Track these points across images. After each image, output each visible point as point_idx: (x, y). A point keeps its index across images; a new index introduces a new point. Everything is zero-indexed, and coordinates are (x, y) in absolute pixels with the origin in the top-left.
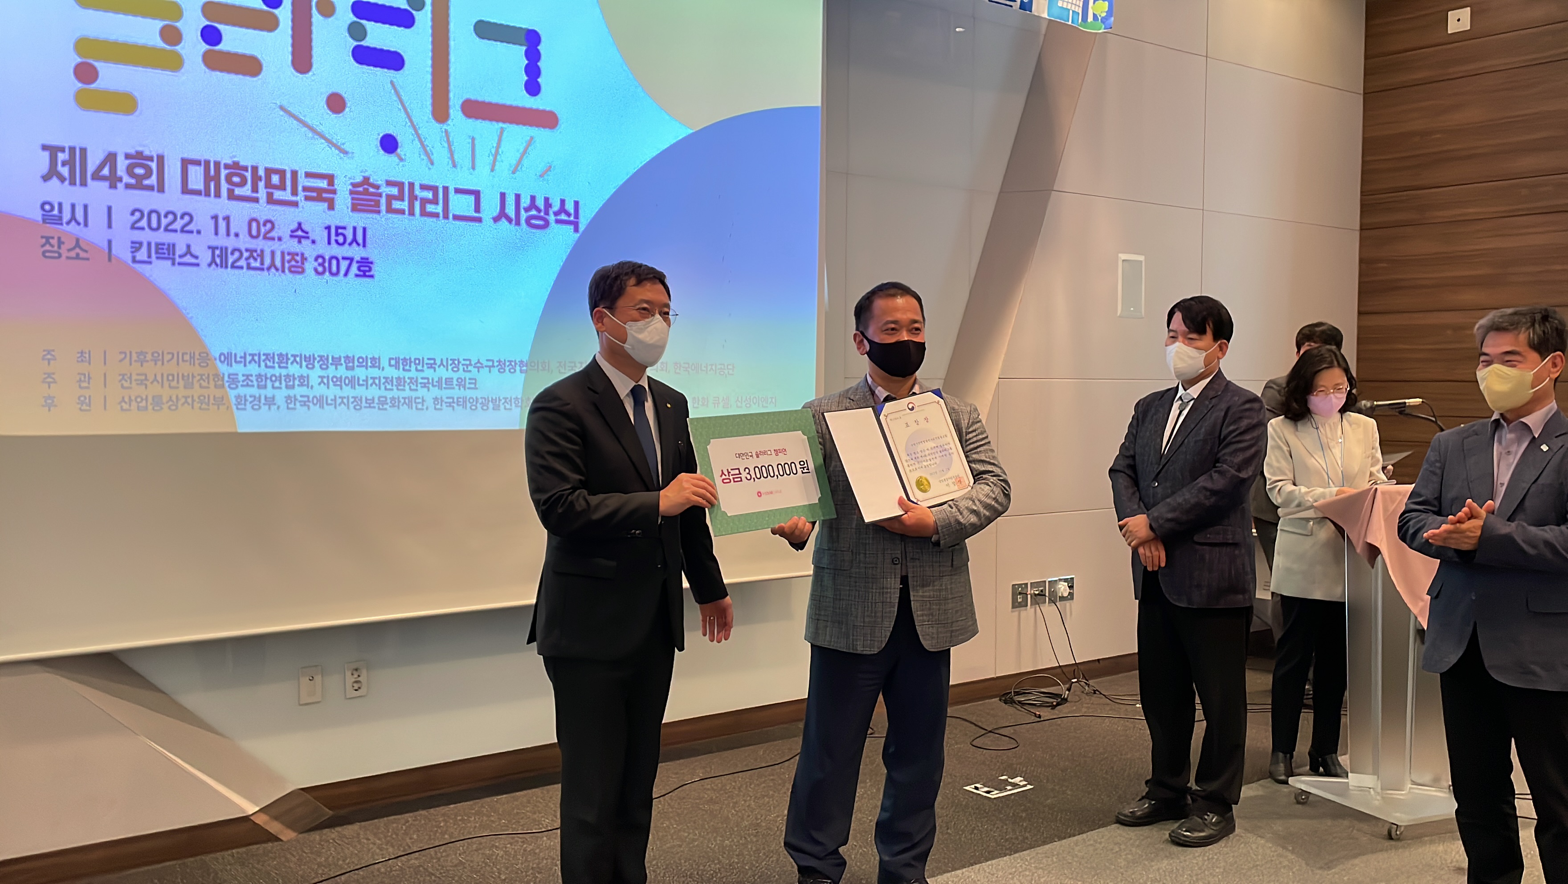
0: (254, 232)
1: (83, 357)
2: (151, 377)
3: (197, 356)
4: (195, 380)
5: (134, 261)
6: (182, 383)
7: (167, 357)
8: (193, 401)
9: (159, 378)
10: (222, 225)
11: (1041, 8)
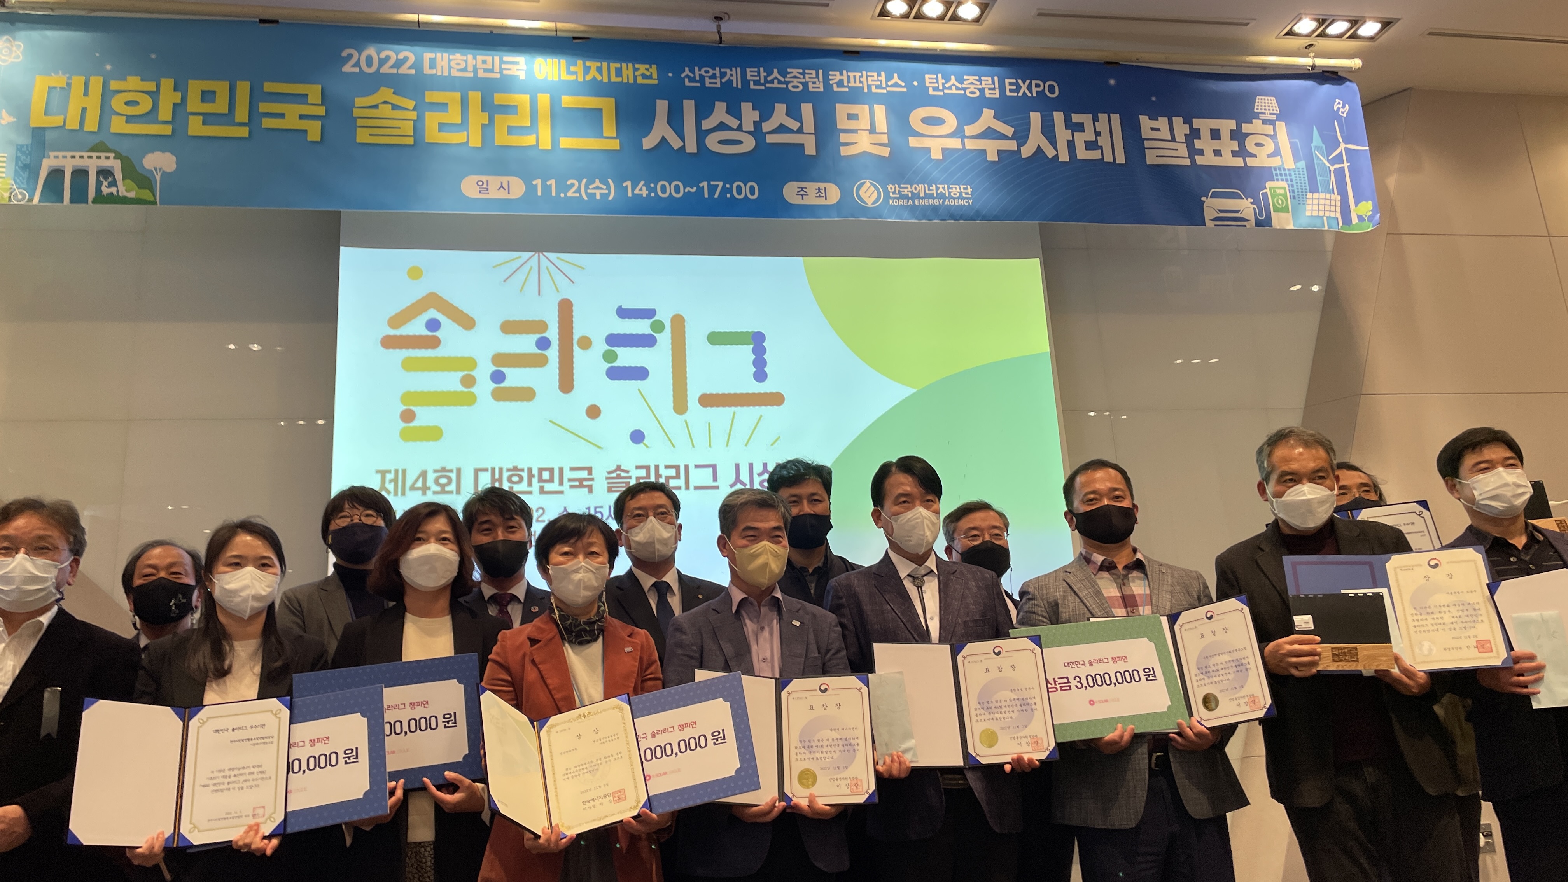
11: (1283, 221)
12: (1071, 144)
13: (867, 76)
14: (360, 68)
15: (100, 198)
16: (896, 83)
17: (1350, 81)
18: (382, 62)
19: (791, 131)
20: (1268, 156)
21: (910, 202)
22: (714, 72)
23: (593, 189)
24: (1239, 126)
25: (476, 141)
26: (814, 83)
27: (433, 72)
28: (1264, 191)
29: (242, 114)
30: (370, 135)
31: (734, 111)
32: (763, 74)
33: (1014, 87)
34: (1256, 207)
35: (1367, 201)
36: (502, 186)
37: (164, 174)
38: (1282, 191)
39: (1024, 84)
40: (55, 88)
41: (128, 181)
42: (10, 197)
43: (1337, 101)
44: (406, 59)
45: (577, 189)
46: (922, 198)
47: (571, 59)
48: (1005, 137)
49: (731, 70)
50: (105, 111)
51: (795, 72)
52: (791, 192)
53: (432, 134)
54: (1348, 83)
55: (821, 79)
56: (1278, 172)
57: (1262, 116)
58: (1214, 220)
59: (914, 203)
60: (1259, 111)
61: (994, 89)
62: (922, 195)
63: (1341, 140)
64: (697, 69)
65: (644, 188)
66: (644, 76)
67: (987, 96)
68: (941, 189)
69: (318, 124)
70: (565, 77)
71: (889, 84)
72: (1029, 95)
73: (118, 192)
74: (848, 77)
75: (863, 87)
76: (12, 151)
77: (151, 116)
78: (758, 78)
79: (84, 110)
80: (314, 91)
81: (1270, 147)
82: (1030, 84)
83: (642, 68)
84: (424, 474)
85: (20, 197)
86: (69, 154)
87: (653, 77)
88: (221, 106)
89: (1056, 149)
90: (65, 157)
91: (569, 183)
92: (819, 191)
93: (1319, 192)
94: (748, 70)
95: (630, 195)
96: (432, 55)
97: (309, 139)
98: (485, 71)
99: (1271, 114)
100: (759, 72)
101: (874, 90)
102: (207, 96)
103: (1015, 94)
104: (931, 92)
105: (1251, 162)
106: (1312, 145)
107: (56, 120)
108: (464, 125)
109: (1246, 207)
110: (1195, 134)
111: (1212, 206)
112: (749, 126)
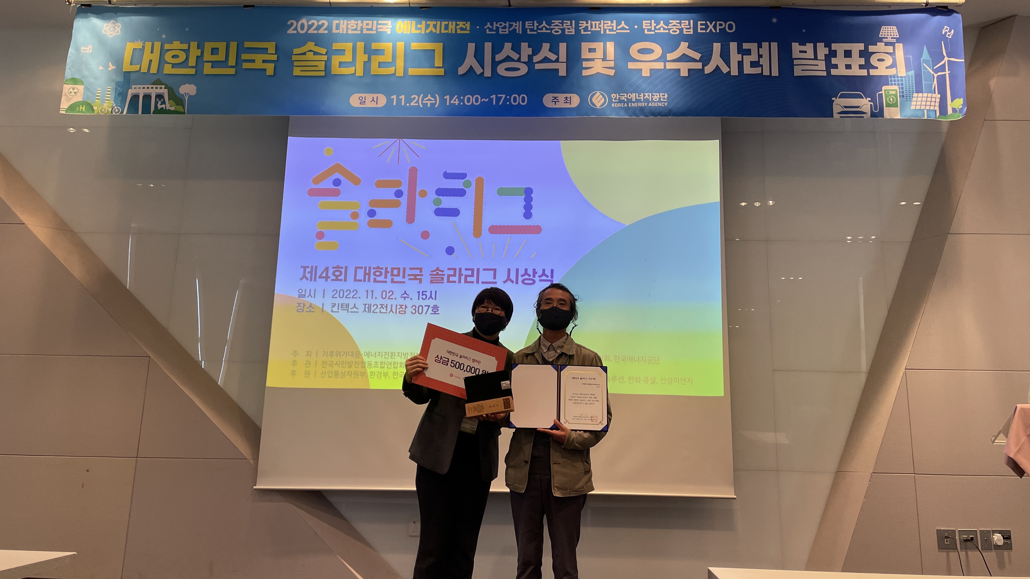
0: (384, 297)
1: (309, 354)
2: (335, 363)
3: (355, 353)
4: (353, 364)
5: (332, 311)
6: (347, 365)
7: (342, 353)
8: (351, 373)
9: (338, 363)
10: (370, 293)
11: (892, 113)
12: (740, 64)
13: (604, 23)
14: (297, 31)
15: (157, 111)
16: (623, 27)
17: (957, 13)
18: (310, 27)
19: (551, 61)
20: (887, 68)
21: (626, 105)
22: (505, 24)
23: (426, 100)
24: (866, 47)
25: (360, 73)
26: (569, 29)
27: (338, 31)
28: (880, 92)
29: (232, 61)
30: (301, 71)
31: (516, 49)
32: (536, 24)
33: (704, 27)
34: (872, 103)
35: (960, 98)
36: (373, 100)
37: (190, 97)
38: (894, 92)
39: (711, 24)
40: (137, 49)
41: (171, 101)
42: (112, 111)
43: (946, 27)
44: (323, 24)
45: (417, 101)
46: (634, 102)
47: (418, 19)
48: (694, 60)
49: (516, 23)
50: (162, 61)
51: (557, 22)
52: (548, 100)
53: (336, 69)
54: (955, 14)
55: (574, 27)
56: (893, 79)
57: (884, 40)
58: (839, 113)
59: (628, 105)
60: (883, 36)
61: (690, 28)
62: (634, 100)
63: (945, 55)
64: (495, 23)
65: (457, 100)
66: (462, 29)
67: (685, 33)
68: (647, 96)
69: (272, 65)
70: (414, 31)
71: (618, 28)
72: (714, 31)
73: (166, 107)
74: (592, 24)
75: (600, 31)
76: (113, 85)
77: (184, 64)
78: (532, 27)
79: (151, 61)
80: (271, 46)
81: (889, 61)
82: (716, 24)
83: (461, 24)
84: (327, 269)
85: (117, 111)
86: (142, 86)
87: (467, 29)
88: (221, 57)
89: (730, 68)
90: (139, 88)
91: (412, 97)
92: (566, 99)
93: (923, 93)
94: (527, 22)
95: (448, 104)
96: (338, 22)
97: (267, 74)
98: (368, 29)
99: (892, 38)
100: (533, 24)
101: (608, 32)
102: (214, 51)
103: (704, 31)
104: (646, 32)
105: (873, 72)
106: (922, 59)
107: (136, 68)
108: (353, 63)
109: (865, 104)
110: (833, 54)
111: (839, 104)
112: (525, 58)
